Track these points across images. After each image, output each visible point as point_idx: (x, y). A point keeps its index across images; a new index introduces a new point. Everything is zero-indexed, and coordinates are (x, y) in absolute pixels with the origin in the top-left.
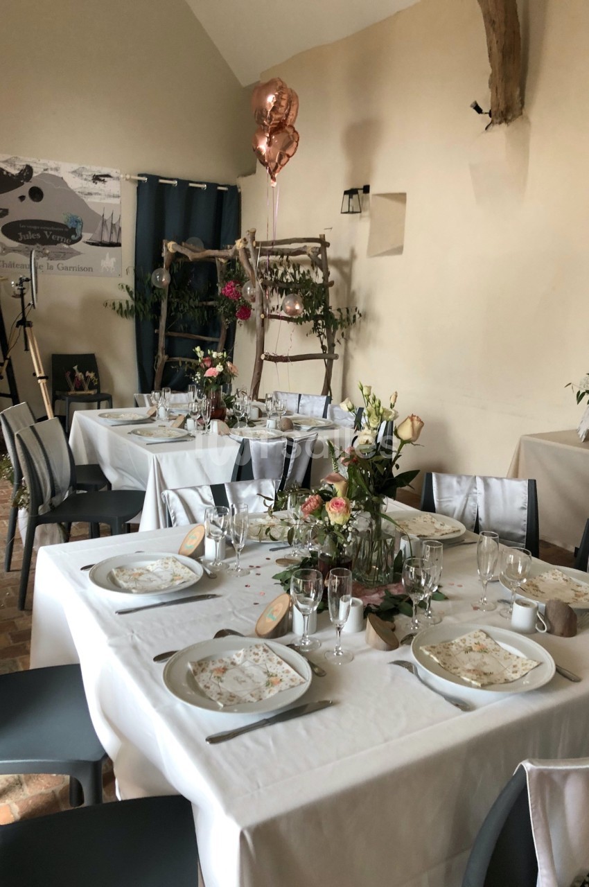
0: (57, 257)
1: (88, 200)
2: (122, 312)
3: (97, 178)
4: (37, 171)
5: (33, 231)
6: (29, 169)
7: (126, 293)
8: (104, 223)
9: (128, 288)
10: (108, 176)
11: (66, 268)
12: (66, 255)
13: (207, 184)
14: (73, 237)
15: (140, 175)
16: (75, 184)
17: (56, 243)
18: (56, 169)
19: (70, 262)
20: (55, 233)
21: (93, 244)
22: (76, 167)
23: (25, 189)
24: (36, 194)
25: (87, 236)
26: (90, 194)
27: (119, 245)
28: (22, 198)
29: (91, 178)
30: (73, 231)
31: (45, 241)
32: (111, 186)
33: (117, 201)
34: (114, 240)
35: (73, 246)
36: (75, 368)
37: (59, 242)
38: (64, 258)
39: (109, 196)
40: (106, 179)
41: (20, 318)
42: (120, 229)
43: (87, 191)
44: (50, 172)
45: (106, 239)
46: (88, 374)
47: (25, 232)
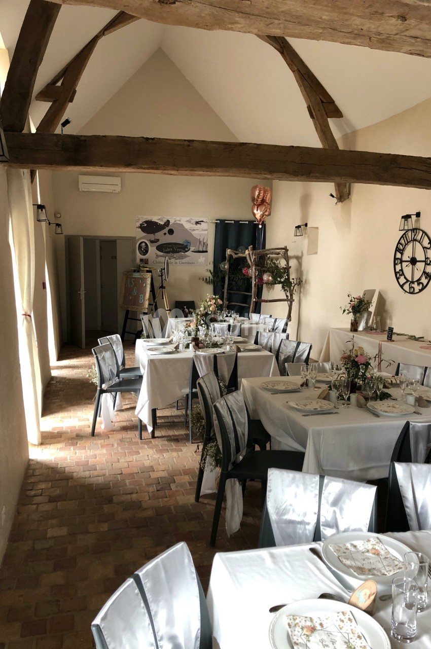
0: (179, 258)
1: (193, 233)
2: (207, 281)
3: (197, 223)
4: (172, 222)
5: (169, 248)
6: (168, 221)
7: (210, 273)
8: (200, 242)
9: (210, 271)
10: (202, 221)
11: (183, 263)
12: (182, 257)
13: (249, 221)
14: (186, 249)
15: (217, 220)
16: (187, 226)
17: (178, 252)
18: (180, 221)
19: (184, 261)
20: (178, 248)
21: (195, 252)
22: (188, 219)
23: (166, 230)
24: (171, 232)
25: (192, 249)
26: (194, 230)
27: (207, 252)
28: (165, 234)
29: (195, 223)
30: (186, 247)
31: (174, 252)
32: (203, 226)
33: (206, 232)
34: (205, 250)
35: (186, 253)
36: (185, 307)
37: (180, 252)
38: (182, 259)
39: (203, 230)
40: (201, 223)
41: (161, 285)
42: (207, 244)
43: (193, 229)
44: (177, 222)
45: (201, 249)
46: (190, 310)
47: (166, 248)
